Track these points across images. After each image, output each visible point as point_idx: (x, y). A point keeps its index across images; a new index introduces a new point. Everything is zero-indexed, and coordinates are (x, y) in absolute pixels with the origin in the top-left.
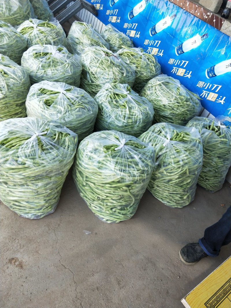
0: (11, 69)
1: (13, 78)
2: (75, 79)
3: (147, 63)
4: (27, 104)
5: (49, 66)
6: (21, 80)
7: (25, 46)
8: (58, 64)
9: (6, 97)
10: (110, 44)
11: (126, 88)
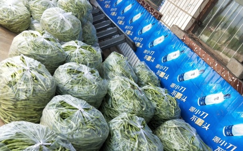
0: (43, 77)
1: (42, 85)
2: (97, 100)
3: (168, 104)
4: (44, 111)
5: (78, 83)
6: (48, 89)
7: (63, 60)
8: (86, 83)
9: (28, 100)
10: (139, 78)
11: (141, 121)
